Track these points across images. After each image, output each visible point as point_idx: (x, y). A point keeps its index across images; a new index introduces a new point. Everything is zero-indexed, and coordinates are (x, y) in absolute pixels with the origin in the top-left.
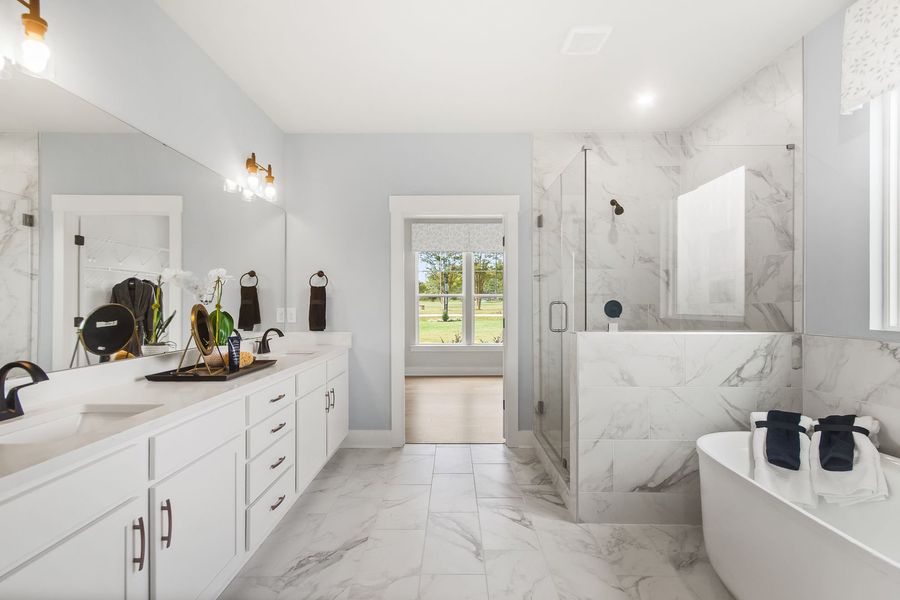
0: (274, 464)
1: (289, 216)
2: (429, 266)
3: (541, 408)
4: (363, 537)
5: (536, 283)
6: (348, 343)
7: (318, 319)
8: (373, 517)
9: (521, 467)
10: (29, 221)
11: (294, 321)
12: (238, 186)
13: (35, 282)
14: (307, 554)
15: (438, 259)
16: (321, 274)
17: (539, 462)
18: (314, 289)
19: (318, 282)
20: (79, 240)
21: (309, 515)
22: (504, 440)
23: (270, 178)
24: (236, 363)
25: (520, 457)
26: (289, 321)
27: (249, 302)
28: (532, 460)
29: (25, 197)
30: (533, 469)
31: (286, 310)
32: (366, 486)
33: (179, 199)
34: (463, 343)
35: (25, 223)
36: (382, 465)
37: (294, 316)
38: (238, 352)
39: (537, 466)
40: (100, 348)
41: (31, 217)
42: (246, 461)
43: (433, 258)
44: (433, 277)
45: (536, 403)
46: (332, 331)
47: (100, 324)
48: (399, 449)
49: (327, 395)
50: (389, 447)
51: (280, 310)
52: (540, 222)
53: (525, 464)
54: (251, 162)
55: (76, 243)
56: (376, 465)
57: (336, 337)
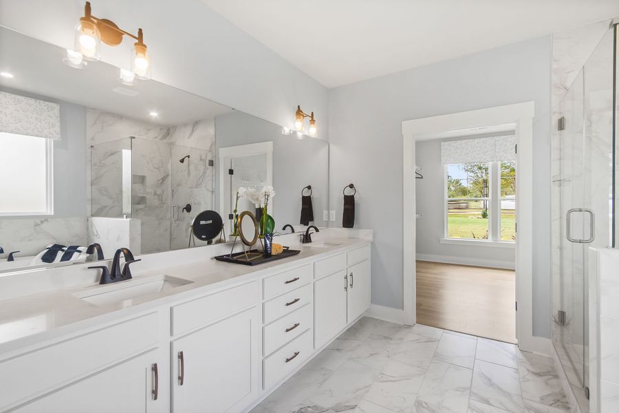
0: (289, 328)
1: (331, 145)
2: (472, 174)
3: (562, 318)
4: (353, 404)
5: (556, 189)
6: (370, 238)
7: (349, 219)
8: (366, 387)
9: (530, 377)
10: (211, 163)
11: (334, 220)
12: (290, 130)
13: (214, 195)
14: (308, 404)
15: (480, 168)
16: (351, 186)
17: (556, 377)
18: (346, 197)
19: (349, 192)
20: (231, 172)
21: (323, 368)
22: (516, 341)
23: (313, 121)
24: (269, 252)
25: (532, 365)
26: (331, 220)
27: (307, 206)
28: (547, 373)
29: (210, 151)
30: (547, 384)
31: (329, 212)
32: (372, 355)
33: (272, 142)
34: (490, 240)
35: (209, 165)
36: (391, 339)
37: (334, 217)
38: (271, 244)
39: (554, 381)
40: (203, 237)
41: (212, 161)
42: (263, 325)
43: (476, 168)
44: (476, 183)
45: (556, 313)
46: (359, 228)
47: (202, 222)
48: (409, 327)
49: (346, 278)
50: (401, 323)
51: (325, 212)
52: (561, 125)
53: (539, 375)
54: (299, 112)
55: (230, 173)
56: (386, 338)
57: (361, 233)
